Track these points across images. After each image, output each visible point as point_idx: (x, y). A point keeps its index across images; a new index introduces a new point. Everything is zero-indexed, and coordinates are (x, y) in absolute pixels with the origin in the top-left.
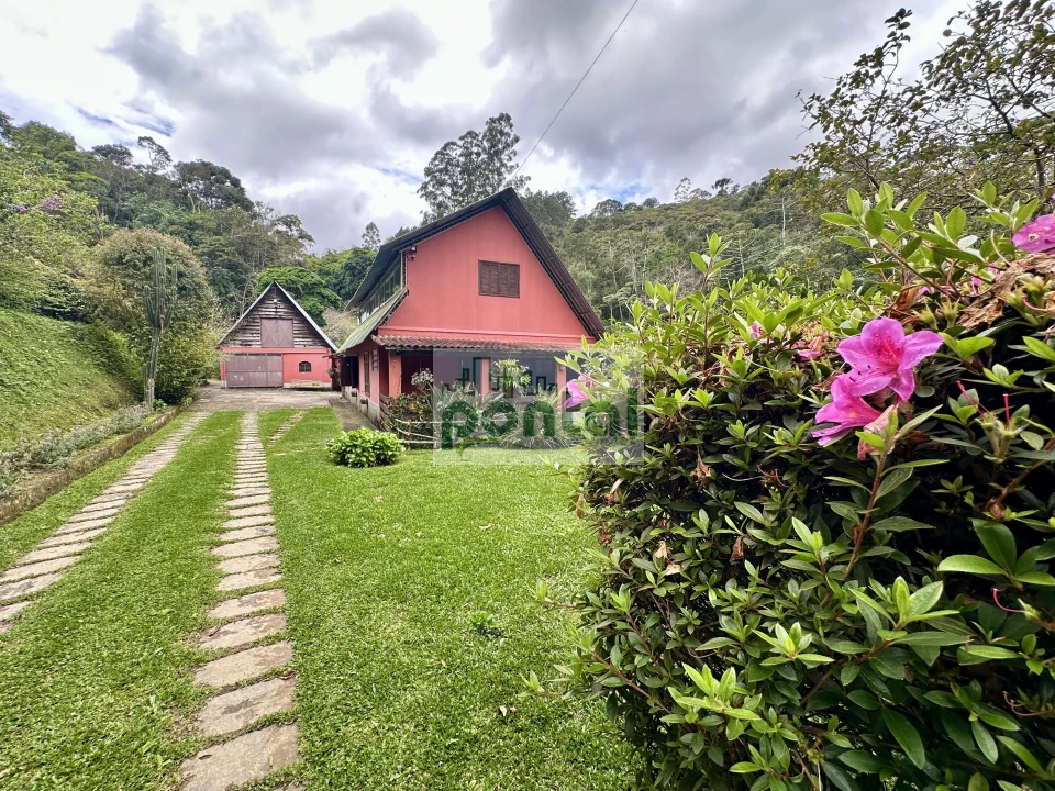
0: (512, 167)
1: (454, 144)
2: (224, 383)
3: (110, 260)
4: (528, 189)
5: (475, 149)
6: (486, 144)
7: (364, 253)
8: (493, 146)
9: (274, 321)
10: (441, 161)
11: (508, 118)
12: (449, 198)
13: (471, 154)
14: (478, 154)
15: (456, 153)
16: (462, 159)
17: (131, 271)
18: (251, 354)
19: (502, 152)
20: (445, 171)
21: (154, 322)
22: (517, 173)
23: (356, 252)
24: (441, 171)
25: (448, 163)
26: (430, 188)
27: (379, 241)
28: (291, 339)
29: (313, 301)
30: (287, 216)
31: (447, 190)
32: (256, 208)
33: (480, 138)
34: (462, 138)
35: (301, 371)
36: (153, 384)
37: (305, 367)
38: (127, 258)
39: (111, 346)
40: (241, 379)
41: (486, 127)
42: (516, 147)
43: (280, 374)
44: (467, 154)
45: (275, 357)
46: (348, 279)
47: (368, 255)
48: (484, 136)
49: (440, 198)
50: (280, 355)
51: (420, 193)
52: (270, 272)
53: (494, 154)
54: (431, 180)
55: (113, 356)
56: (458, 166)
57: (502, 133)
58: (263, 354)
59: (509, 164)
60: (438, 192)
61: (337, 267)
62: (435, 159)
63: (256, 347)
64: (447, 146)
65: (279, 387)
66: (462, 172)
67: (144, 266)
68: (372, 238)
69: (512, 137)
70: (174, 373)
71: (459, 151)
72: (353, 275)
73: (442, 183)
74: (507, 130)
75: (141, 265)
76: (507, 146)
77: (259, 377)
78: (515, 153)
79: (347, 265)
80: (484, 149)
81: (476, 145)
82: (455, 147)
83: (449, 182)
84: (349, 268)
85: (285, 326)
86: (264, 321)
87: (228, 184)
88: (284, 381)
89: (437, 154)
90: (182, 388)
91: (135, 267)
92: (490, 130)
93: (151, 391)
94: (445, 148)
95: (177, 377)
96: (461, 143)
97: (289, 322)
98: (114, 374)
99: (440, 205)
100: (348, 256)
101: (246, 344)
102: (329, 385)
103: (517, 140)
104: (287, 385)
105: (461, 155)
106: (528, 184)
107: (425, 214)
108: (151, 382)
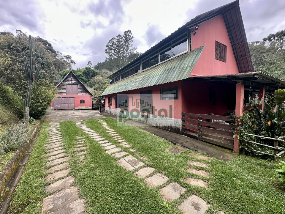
1: (115, 38)
2: (53, 108)
3: (3, 46)
4: (136, 51)
5: (121, 40)
6: (124, 38)
7: (89, 69)
8: (126, 39)
9: (71, 85)
10: (111, 43)
11: (130, 31)
12: (113, 54)
13: (119, 41)
14: (121, 41)
15: (115, 41)
17: (15, 52)
18: (63, 97)
19: (128, 41)
20: (112, 46)
21: (29, 77)
22: (133, 47)
23: (87, 68)
24: (111, 46)
25: (113, 44)
26: (108, 51)
27: (92, 66)
28: (77, 91)
30: (67, 56)
31: (113, 51)
32: (57, 53)
33: (122, 37)
34: (117, 37)
35: (81, 103)
36: (29, 110)
37: (82, 101)
38: (13, 45)
39: (5, 92)
40: (59, 106)
41: (124, 34)
42: (133, 39)
43: (73, 104)
44: (118, 41)
45: (71, 98)
47: (90, 69)
48: (123, 36)
50: (73, 97)
51: (105, 52)
52: (64, 71)
53: (126, 41)
54: (108, 48)
55: (6, 97)
56: (116, 44)
57: (128, 35)
58: (67, 97)
59: (131, 44)
60: (110, 52)
62: (109, 42)
63: (65, 95)
64: (113, 39)
65: (73, 109)
66: (117, 46)
67: (22, 51)
68: (90, 65)
69: (131, 36)
70: (39, 104)
71: (116, 40)
72: (86, 75)
73: (111, 49)
74: (130, 34)
75: (21, 50)
76: (130, 39)
77: (66, 106)
79: (84, 72)
80: (123, 40)
81: (121, 39)
83: (113, 49)
85: (75, 87)
86: (67, 85)
87: (47, 45)
88: (75, 107)
89: (110, 41)
90: (42, 111)
91: (18, 51)
92: (125, 34)
93: (27, 114)
94: (112, 39)
95: (40, 106)
96: (116, 38)
97: (77, 86)
98: (6, 105)
99: (111, 55)
100: (84, 70)
101: (60, 93)
102: (91, 108)
103: (133, 37)
104: (76, 108)
105: (117, 41)
106: (136, 50)
107: (107, 58)
108: (28, 109)
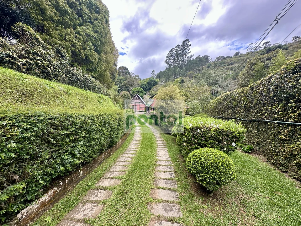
0: (189, 52)
4: (193, 58)
6: (182, 48)
7: (151, 79)
8: (184, 48)
10: (171, 54)
11: (188, 40)
12: (172, 63)
14: (180, 50)
16: (176, 53)
19: (186, 49)
22: (190, 54)
24: (170, 56)
26: (168, 61)
29: (141, 94)
30: (136, 75)
31: (172, 61)
32: (131, 74)
33: (180, 46)
42: (190, 47)
44: (177, 51)
46: (148, 86)
48: (182, 46)
49: (170, 63)
51: (165, 62)
53: (184, 50)
54: (168, 59)
57: (186, 44)
61: (145, 83)
62: (169, 53)
66: (176, 56)
68: (154, 74)
69: (189, 45)
72: (149, 85)
73: (170, 59)
74: (188, 43)
76: (188, 47)
78: (190, 49)
81: (179, 48)
82: (174, 50)
83: (172, 58)
84: (148, 83)
87: (126, 70)
92: (183, 44)
94: (171, 50)
96: (175, 48)
99: (170, 65)
100: (148, 80)
107: (166, 67)
